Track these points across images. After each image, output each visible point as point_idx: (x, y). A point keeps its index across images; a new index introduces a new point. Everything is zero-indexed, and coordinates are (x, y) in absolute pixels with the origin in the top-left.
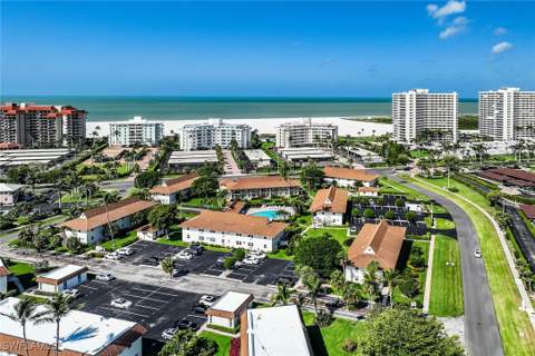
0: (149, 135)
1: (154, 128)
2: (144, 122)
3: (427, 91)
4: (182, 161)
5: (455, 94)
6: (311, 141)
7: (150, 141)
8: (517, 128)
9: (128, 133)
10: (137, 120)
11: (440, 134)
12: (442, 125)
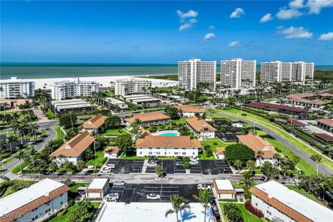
0: (24, 90)
1: (28, 85)
2: (19, 81)
3: (200, 60)
4: (68, 107)
5: (215, 62)
6: (136, 91)
7: (26, 94)
8: (243, 81)
9: (8, 89)
10: (14, 80)
11: (208, 85)
12: (208, 80)
